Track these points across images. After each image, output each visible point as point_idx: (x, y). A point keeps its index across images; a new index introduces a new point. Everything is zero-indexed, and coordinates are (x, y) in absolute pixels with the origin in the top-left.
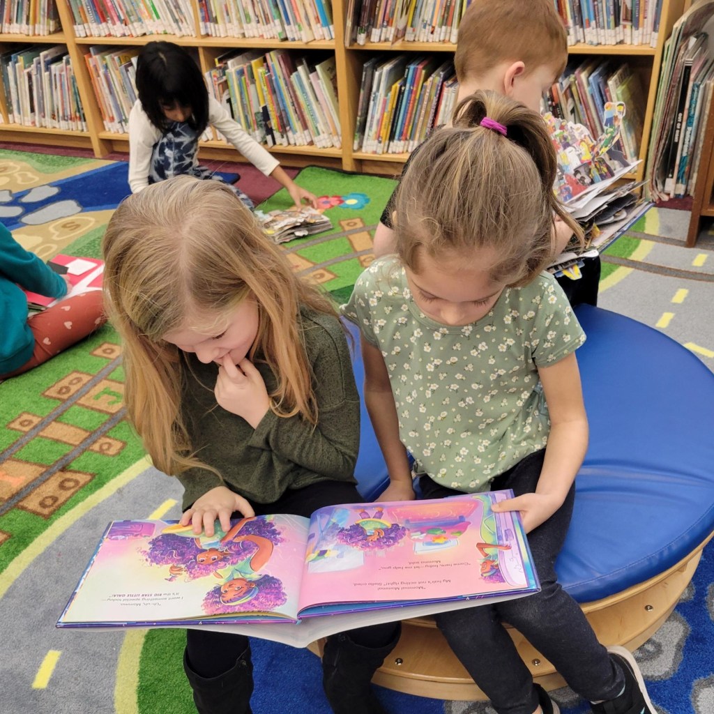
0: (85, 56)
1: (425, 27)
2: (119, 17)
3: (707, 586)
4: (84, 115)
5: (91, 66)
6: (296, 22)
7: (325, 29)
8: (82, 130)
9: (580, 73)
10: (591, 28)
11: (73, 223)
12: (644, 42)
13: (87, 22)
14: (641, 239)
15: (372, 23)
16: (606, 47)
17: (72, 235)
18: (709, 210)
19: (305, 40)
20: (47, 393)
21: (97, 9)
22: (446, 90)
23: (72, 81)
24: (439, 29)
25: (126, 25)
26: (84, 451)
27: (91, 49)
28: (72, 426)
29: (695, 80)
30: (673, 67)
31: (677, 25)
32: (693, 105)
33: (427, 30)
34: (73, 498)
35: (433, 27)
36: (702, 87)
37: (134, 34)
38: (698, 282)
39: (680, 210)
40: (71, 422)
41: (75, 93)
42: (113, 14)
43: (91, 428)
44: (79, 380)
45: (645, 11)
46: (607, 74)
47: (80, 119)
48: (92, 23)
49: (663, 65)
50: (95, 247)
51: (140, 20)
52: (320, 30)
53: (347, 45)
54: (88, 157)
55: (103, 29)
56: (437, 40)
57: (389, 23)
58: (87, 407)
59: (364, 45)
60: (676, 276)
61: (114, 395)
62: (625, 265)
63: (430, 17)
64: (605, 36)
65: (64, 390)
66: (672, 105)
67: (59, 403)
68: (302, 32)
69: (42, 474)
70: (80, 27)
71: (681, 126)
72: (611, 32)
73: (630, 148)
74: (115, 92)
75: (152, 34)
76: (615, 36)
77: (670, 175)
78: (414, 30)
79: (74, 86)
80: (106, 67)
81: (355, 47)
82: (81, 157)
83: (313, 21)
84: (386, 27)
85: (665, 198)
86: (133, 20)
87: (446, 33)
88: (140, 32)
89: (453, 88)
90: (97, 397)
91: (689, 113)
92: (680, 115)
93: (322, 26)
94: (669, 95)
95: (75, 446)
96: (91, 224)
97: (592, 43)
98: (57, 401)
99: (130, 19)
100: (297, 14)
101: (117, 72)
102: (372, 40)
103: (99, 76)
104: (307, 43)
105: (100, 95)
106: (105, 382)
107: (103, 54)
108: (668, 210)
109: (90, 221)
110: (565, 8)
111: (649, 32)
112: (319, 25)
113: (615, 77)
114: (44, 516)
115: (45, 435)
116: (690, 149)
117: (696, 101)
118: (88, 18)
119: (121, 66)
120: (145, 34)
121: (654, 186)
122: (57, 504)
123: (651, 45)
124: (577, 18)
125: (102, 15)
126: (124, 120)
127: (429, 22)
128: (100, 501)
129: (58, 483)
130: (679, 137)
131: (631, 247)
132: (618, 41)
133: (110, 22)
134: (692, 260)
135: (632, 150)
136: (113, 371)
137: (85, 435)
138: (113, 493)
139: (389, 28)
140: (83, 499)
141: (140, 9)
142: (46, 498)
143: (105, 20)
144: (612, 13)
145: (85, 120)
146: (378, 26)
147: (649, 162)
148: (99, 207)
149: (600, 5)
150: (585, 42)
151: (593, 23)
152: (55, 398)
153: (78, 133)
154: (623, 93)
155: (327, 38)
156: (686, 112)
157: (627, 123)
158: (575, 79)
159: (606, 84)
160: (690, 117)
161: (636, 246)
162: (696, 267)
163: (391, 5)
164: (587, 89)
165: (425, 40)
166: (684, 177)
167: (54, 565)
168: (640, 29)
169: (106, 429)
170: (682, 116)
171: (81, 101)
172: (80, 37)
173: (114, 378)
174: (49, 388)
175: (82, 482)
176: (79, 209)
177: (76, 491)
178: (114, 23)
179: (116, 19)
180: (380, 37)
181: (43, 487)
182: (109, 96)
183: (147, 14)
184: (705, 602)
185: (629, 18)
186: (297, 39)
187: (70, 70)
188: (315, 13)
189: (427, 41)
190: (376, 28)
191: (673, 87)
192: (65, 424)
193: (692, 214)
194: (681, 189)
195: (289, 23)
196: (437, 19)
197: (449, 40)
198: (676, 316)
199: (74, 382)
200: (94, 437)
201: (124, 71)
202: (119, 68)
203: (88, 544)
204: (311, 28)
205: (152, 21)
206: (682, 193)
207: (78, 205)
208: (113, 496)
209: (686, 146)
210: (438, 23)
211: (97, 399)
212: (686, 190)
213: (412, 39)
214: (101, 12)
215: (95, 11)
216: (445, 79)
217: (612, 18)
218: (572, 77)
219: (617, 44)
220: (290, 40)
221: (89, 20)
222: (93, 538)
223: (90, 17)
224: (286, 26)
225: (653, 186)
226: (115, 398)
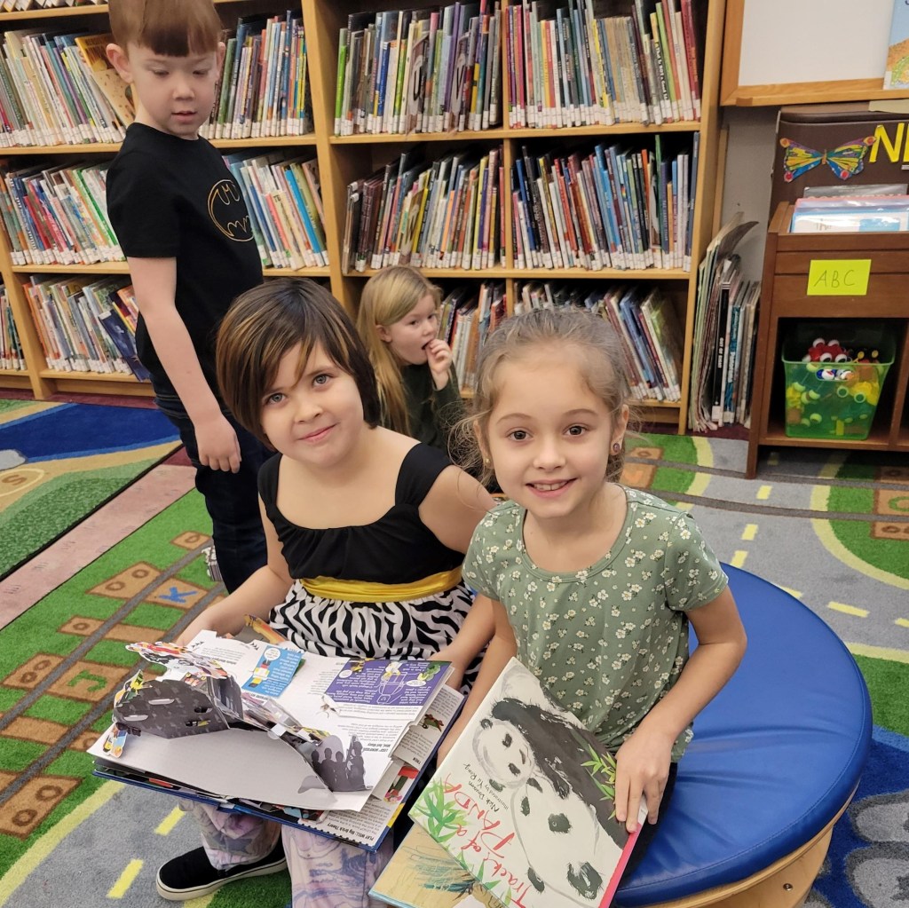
0: (25, 286)
1: (432, 253)
2: (67, 243)
3: (843, 857)
4: (21, 351)
5: (32, 296)
6: (283, 248)
7: (317, 256)
8: (19, 369)
9: (609, 298)
10: (618, 253)
11: (17, 476)
12: (676, 266)
13: (27, 248)
14: (695, 472)
15: (373, 249)
16: (635, 272)
17: (17, 490)
18: (767, 439)
19: (294, 267)
20: (6, 683)
21: (41, 234)
22: (460, 319)
23: (7, 313)
24: (449, 255)
25: (76, 251)
26: (63, 750)
27: (32, 278)
28: (44, 720)
29: (734, 304)
30: (710, 291)
31: (711, 248)
32: (735, 330)
33: (435, 256)
34: (57, 810)
35: (442, 253)
36: (742, 310)
37: (86, 262)
38: (766, 516)
39: (733, 438)
40: (42, 716)
41: (11, 327)
42: (60, 239)
43: (69, 721)
44: (47, 663)
45: (675, 234)
46: (638, 299)
47: (16, 356)
48: (33, 250)
49: (700, 289)
50: (48, 503)
51: (93, 246)
52: (311, 256)
53: (345, 272)
54: (27, 400)
55: (48, 256)
56: (447, 266)
57: (392, 249)
58: (61, 696)
59: (364, 272)
60: (741, 511)
61: (95, 679)
62: (683, 501)
63: (438, 242)
64: (633, 260)
65: (29, 677)
66: (712, 329)
67: (24, 693)
68: (291, 259)
69: (11, 783)
70: (19, 254)
71: (723, 352)
72: (640, 256)
73: (670, 375)
74: (62, 325)
75: (107, 261)
76: (645, 260)
77: (717, 403)
78: (420, 256)
79: (10, 320)
80: (51, 297)
81: (354, 274)
82: (18, 399)
83: (302, 248)
84: (388, 253)
85: (714, 427)
86: (84, 246)
87: (457, 258)
88: (93, 259)
89: (468, 316)
90: (72, 683)
91: (731, 337)
92: (722, 339)
93: (313, 252)
94: (708, 320)
95: (51, 745)
96: (40, 477)
97: (620, 268)
98: (22, 691)
99: (82, 246)
100: (284, 239)
101: (64, 303)
102: (373, 266)
103: (41, 307)
104: (297, 270)
105: (43, 329)
106: (79, 664)
107: (48, 283)
108: (720, 439)
109: (39, 474)
110: (588, 232)
111: (680, 256)
112: (310, 251)
113: (648, 302)
114: (21, 836)
115: (9, 734)
116: (736, 375)
117: (738, 325)
118: (28, 244)
119: (70, 296)
120: (99, 261)
121: (701, 415)
122: (36, 819)
123: (684, 269)
124: (601, 243)
125: (46, 239)
126: (72, 357)
127: (437, 248)
128: (92, 811)
129: (35, 792)
130: (722, 363)
131: (686, 481)
132: (648, 265)
133: (56, 248)
134: (756, 493)
135: (673, 377)
136: (90, 650)
137: (65, 730)
138: (108, 800)
139: (392, 254)
140: (69, 810)
141: (93, 235)
142: (21, 812)
143: (49, 246)
144: (639, 236)
145: (23, 357)
146: (379, 252)
147: (692, 390)
148: (48, 457)
149: (625, 229)
150: (612, 266)
151: (620, 247)
152: (17, 688)
153: (14, 372)
154: (658, 318)
155: (320, 265)
156: (728, 337)
157: (665, 350)
158: (605, 305)
159: (639, 310)
160: (732, 342)
161: (692, 480)
162: (762, 500)
163: (394, 230)
164: (619, 315)
165: (433, 266)
166: (730, 405)
167: (41, 897)
168: (671, 253)
169: (89, 721)
170: (724, 341)
171: (18, 336)
172: (18, 265)
173: (91, 659)
174: (8, 676)
175: (65, 789)
176: (22, 460)
177: (59, 802)
178: (61, 250)
179: (63, 245)
180: (382, 263)
181: (15, 799)
182: (54, 330)
183: (101, 239)
184: (845, 876)
185: (659, 242)
186: (284, 265)
187: (5, 301)
188: (305, 239)
189: (436, 267)
190: (377, 254)
191: (712, 311)
192: (35, 719)
193: (750, 444)
194: (730, 417)
195: (275, 250)
196: (446, 245)
197: (461, 266)
198: (749, 554)
199: (41, 666)
200: (75, 732)
201: (74, 302)
202: (67, 299)
203: (83, 867)
204: (300, 255)
205: (107, 247)
206: (731, 421)
207: (20, 455)
208: (109, 804)
209: (731, 372)
210: (447, 248)
211: (73, 686)
212: (735, 418)
213: (419, 266)
214: (45, 238)
215: (38, 237)
216: (458, 306)
217: (640, 242)
218: (601, 303)
219: (647, 268)
220: (276, 267)
221: (29, 247)
222: (89, 859)
223: (31, 243)
224: (271, 252)
225: (699, 415)
226: (96, 683)
